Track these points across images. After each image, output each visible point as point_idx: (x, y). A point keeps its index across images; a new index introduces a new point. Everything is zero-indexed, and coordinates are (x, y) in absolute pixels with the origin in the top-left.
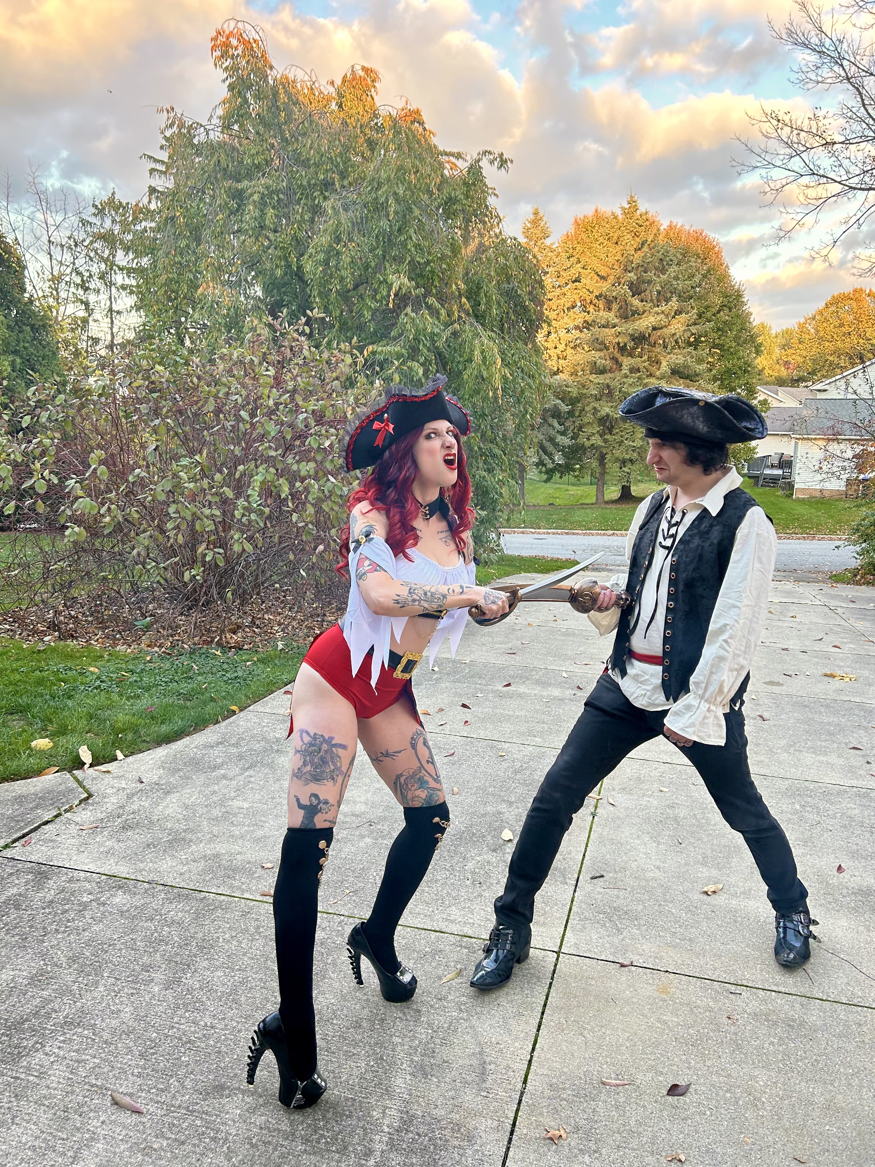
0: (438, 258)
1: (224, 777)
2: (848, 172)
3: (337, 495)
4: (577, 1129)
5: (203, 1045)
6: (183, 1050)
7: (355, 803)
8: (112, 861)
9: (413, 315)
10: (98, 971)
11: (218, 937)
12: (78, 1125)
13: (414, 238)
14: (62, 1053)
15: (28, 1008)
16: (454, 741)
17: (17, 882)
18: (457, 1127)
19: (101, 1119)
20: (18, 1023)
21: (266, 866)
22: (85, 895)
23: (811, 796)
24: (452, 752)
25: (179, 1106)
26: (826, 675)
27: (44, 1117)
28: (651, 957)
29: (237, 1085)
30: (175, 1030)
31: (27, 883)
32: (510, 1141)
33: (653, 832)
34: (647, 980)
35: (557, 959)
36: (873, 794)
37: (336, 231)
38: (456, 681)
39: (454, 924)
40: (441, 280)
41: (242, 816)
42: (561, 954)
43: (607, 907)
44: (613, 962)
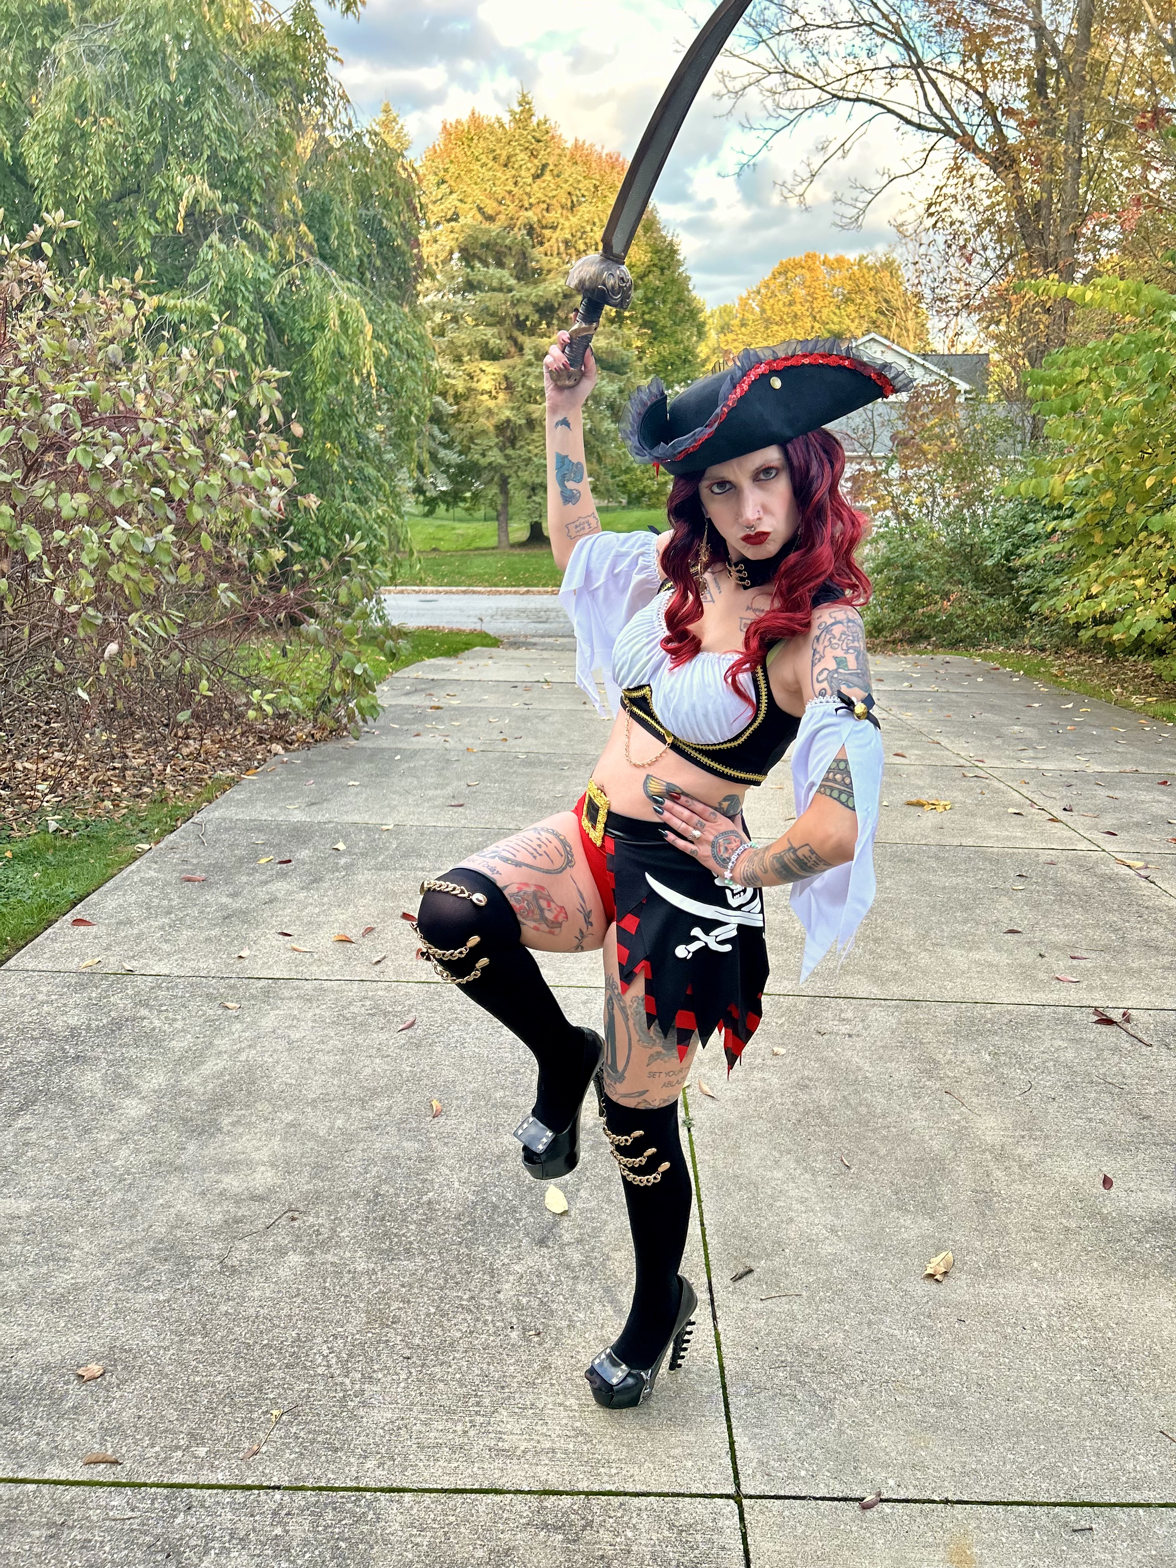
0: (257, 155)
3: (135, 552)
9: (222, 247)
13: (213, 118)
16: (407, 994)
21: (87, 1372)
23: (995, 1033)
24: (409, 1019)
26: (910, 804)
28: (905, 1467)
33: (795, 1148)
34: (921, 1536)
35: (742, 1519)
36: (1077, 1016)
37: (78, 96)
38: (382, 867)
39: (515, 1461)
40: (263, 191)
41: (19, 1239)
42: (745, 1502)
43: (783, 1349)
44: (845, 1499)
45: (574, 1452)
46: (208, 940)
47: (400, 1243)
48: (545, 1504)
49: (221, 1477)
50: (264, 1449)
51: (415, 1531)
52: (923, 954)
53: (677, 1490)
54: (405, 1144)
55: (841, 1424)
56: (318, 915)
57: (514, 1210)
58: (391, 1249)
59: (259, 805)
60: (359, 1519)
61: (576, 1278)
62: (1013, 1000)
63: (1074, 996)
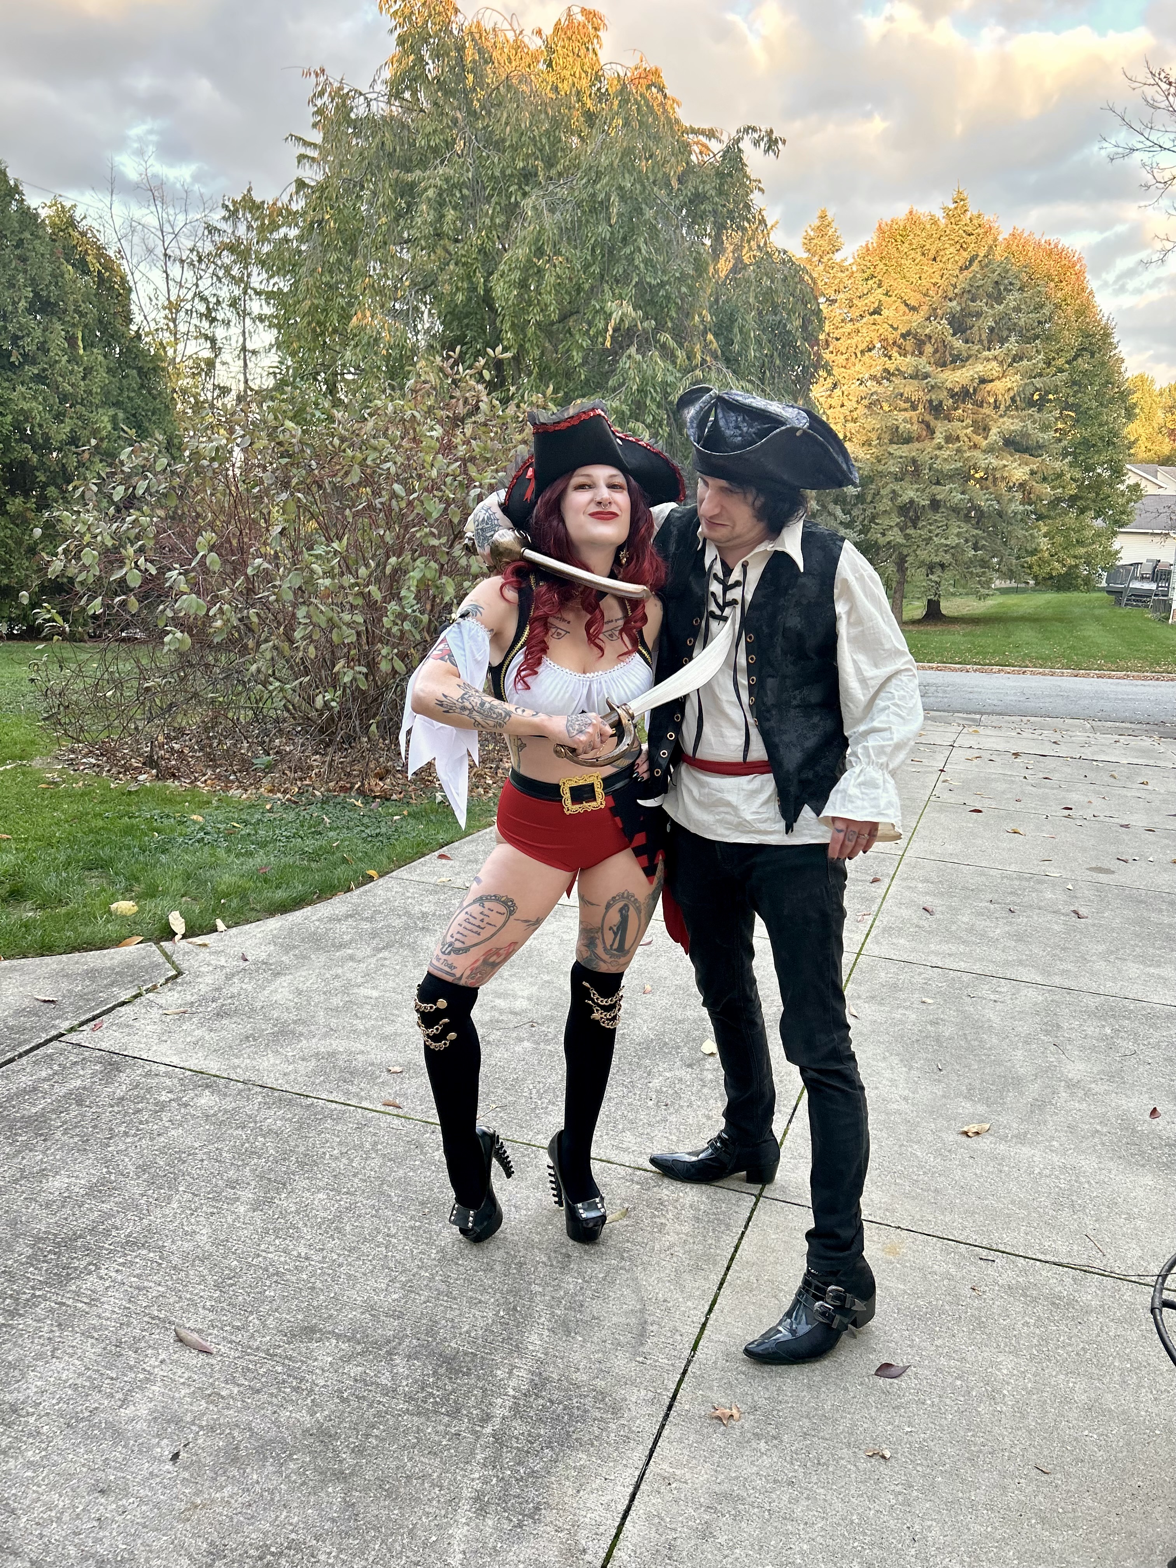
0: (676, 278)
1: (352, 958)
4: (755, 1409)
5: (294, 1279)
6: (268, 1283)
7: (515, 997)
8: (200, 1054)
9: (639, 357)
10: (173, 1186)
11: (324, 1153)
12: (132, 1363)
13: (643, 251)
14: (119, 1278)
15: (84, 1223)
17: (81, 1072)
18: (601, 1396)
19: (161, 1357)
20: (70, 1240)
21: (393, 1069)
22: (163, 1093)
25: (258, 1349)
26: (1175, 862)
27: (91, 1351)
28: (880, 1209)
29: (330, 1329)
30: (260, 1259)
31: (94, 1075)
32: (667, 1416)
37: (538, 240)
40: (679, 308)
41: (369, 1007)
42: (762, 1199)
57: (679, 1047)
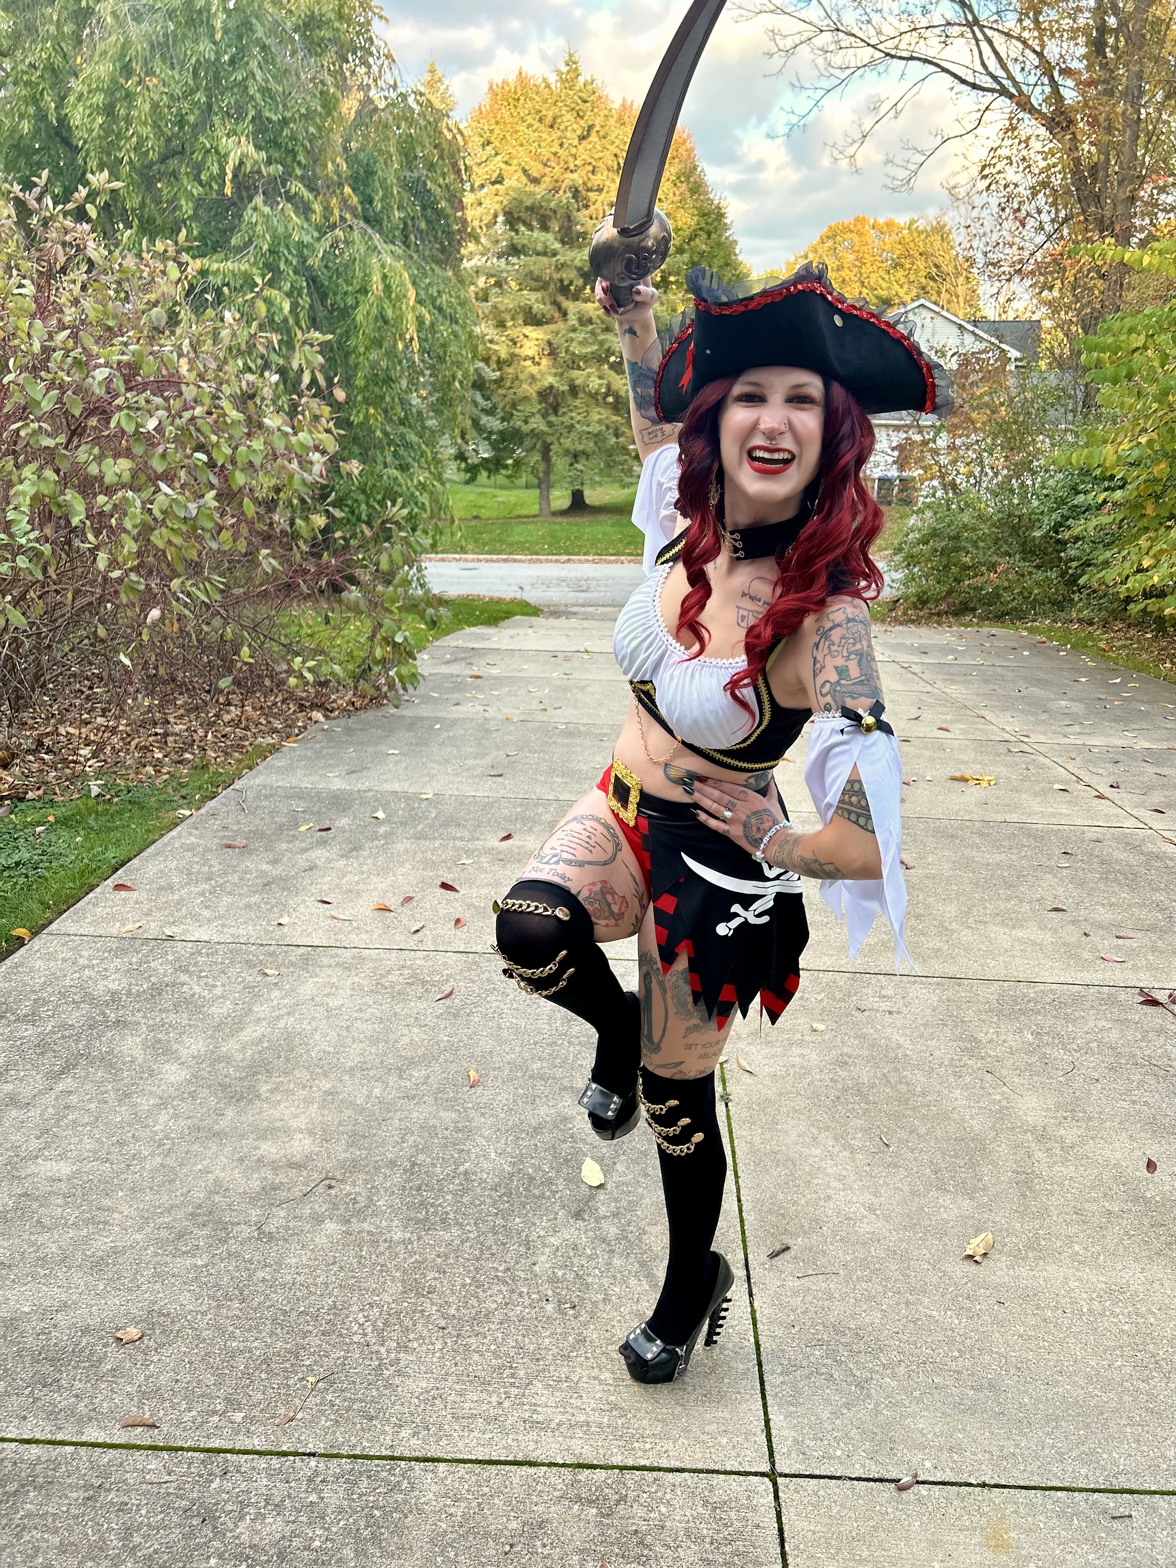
0: (301, 115)
2: (879, 33)
3: (177, 518)
9: (267, 210)
13: (258, 78)
16: (445, 964)
21: (126, 1335)
23: (1038, 1012)
24: (447, 989)
26: (954, 779)
33: (833, 1125)
34: (958, 1519)
35: (776, 1497)
36: (1122, 996)
37: (122, 55)
38: (420, 836)
39: (549, 1434)
40: (308, 152)
41: (60, 1201)
42: (780, 1480)
43: (820, 1327)
44: (881, 1480)
45: (609, 1426)
46: (248, 906)
47: (436, 1213)
48: (580, 1477)
49: (257, 1443)
50: (300, 1416)
51: (449, 1502)
52: (965, 931)
53: (712, 1467)
54: (442, 1114)
55: (877, 1404)
56: (357, 883)
57: (550, 1182)
58: (427, 1219)
59: (300, 772)
60: (394, 1488)
61: (612, 1251)
62: (1057, 980)
63: (1119, 976)
